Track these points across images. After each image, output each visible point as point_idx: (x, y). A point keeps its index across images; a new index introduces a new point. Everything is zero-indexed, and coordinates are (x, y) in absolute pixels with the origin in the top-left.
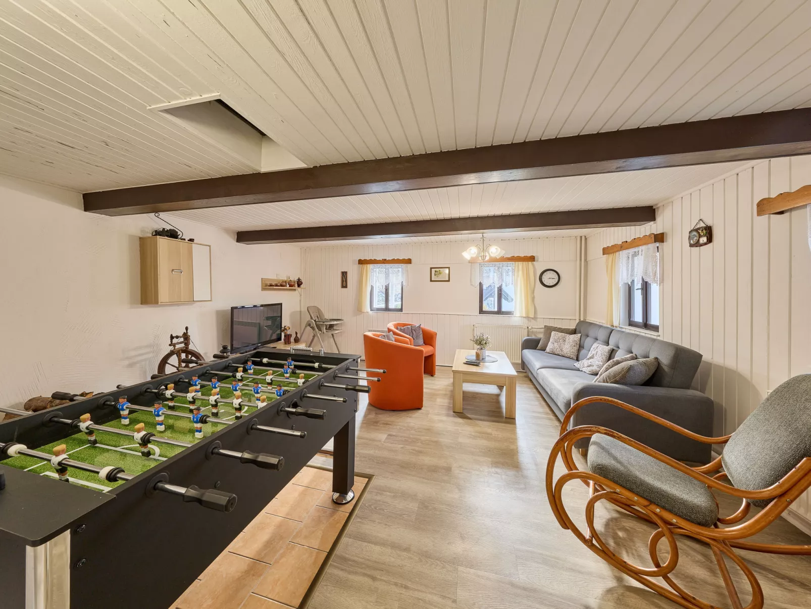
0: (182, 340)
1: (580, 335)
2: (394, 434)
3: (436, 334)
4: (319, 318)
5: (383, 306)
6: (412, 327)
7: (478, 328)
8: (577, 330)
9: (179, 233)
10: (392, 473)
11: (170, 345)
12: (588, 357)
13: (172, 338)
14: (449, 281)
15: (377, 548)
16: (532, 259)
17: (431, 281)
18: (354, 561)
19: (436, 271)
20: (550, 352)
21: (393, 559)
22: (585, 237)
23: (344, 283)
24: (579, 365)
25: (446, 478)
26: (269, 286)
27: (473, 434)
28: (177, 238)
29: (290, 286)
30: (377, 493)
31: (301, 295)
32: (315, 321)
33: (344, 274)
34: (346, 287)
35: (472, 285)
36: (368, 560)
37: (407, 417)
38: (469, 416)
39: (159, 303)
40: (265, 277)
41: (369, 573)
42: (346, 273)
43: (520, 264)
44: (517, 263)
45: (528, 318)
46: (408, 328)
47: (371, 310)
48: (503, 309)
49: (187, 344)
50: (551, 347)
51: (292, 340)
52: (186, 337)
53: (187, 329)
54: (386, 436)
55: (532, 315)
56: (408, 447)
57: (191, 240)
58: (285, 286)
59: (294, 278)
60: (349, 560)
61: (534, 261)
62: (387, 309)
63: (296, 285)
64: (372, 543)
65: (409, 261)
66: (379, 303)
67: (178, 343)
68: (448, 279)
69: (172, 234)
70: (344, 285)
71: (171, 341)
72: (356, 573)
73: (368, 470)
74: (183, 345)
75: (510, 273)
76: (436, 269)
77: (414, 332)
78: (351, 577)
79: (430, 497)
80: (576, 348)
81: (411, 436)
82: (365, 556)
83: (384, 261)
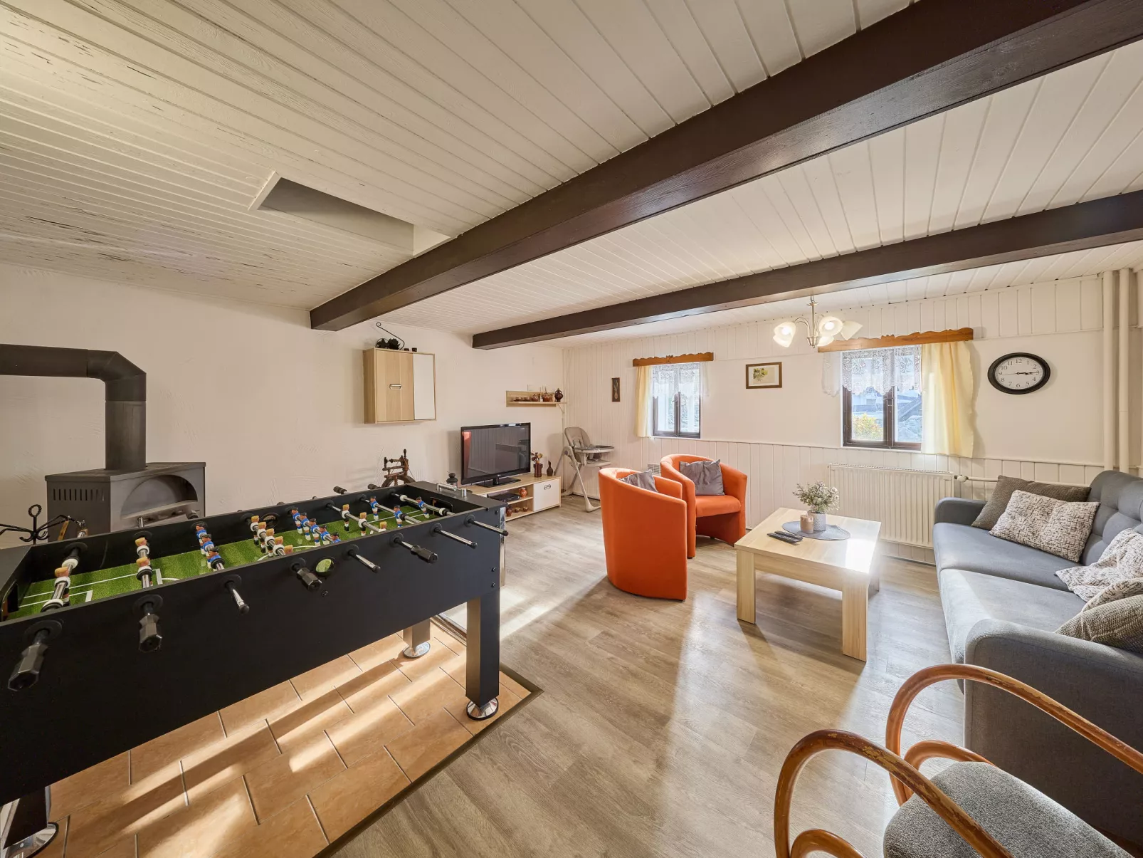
0: (399, 464)
1: (1095, 504)
2: (614, 632)
3: (745, 478)
4: (583, 445)
5: (672, 429)
6: (704, 463)
7: (836, 472)
8: (1093, 493)
9: (400, 342)
10: (569, 695)
11: (384, 470)
12: (1100, 561)
13: (386, 461)
14: (780, 386)
15: (471, 808)
16: (967, 334)
17: (748, 387)
18: (430, 813)
19: (755, 371)
20: (1003, 536)
21: (479, 838)
22: (1131, 270)
23: (616, 394)
24: (1068, 575)
25: (647, 734)
26: (515, 401)
27: (751, 669)
28: (397, 349)
29: (545, 400)
30: (528, 719)
31: (563, 413)
32: (573, 448)
33: (616, 382)
34: (618, 400)
35: (826, 392)
36: (448, 820)
37: (651, 610)
38: (764, 632)
39: (376, 422)
40: (510, 389)
41: (435, 841)
42: (618, 379)
43: (935, 347)
44: (927, 345)
45: (957, 457)
46: (697, 464)
47: (654, 434)
48: (897, 439)
49: (405, 469)
50: (1007, 525)
51: (544, 471)
52: (404, 461)
53: (405, 451)
54: (599, 632)
55: (967, 451)
56: (621, 661)
57: (414, 350)
58: (538, 400)
59: (551, 390)
60: (427, 809)
61: (972, 339)
62: (678, 433)
63: (554, 399)
64: (469, 797)
65: (709, 357)
66: (666, 424)
67: (394, 468)
68: (778, 384)
69: (393, 345)
70: (616, 399)
71: (385, 466)
72: (420, 832)
73: (538, 679)
74: (401, 470)
75: (911, 367)
76: (756, 368)
77: (706, 471)
78: (412, 835)
79: (600, 758)
80: (1079, 536)
81: (637, 643)
82: (448, 812)
83: (670, 360)
